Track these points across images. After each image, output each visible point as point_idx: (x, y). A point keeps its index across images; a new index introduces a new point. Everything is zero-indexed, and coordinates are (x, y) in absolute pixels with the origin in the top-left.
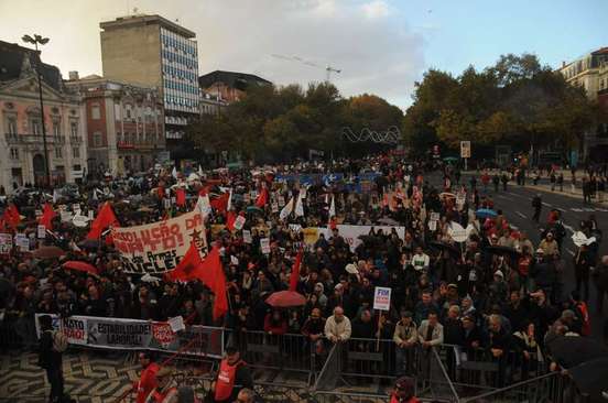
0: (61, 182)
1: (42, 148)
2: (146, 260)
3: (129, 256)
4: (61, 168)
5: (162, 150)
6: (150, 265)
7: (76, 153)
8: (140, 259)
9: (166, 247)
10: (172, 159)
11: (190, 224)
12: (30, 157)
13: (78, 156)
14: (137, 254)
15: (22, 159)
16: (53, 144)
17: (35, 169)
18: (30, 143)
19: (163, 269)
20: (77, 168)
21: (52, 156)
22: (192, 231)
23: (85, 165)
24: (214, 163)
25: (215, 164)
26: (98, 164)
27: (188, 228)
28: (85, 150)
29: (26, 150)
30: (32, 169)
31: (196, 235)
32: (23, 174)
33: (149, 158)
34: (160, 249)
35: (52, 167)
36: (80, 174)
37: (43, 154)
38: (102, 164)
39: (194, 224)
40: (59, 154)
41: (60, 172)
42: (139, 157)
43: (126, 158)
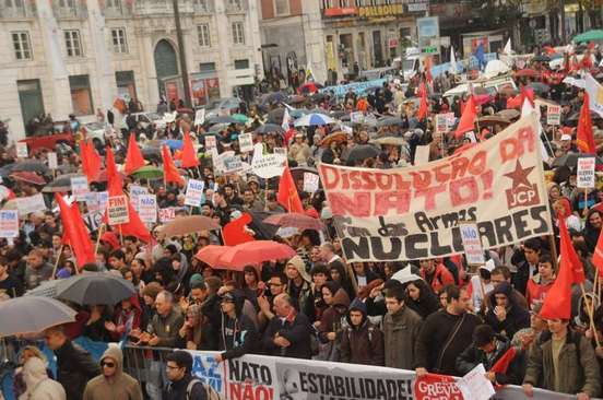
0: (210, 96)
1: (170, 26)
2: (413, 229)
3: (372, 225)
4: (208, 67)
5: (422, 14)
6: (423, 238)
7: (238, 34)
8: (399, 228)
9: (456, 199)
10: (443, 33)
11: (510, 148)
12: (149, 47)
13: (242, 40)
14: (392, 216)
15: (132, 52)
16: (192, 16)
17: (160, 73)
18: (148, 17)
19: (447, 249)
20: (241, 64)
21: (190, 43)
22: (511, 166)
23: (256, 59)
24: (545, 35)
25: (547, 37)
26: (284, 55)
27: (505, 158)
28: (256, 27)
29: (140, 33)
30: (153, 73)
31: (519, 175)
32: (137, 84)
33: (390, 36)
34: (443, 204)
35: (192, 67)
36: (248, 77)
37: (174, 40)
38: (293, 55)
39: (519, 151)
40: (204, 38)
41: (211, 76)
42: (369, 36)
43: (343, 37)
